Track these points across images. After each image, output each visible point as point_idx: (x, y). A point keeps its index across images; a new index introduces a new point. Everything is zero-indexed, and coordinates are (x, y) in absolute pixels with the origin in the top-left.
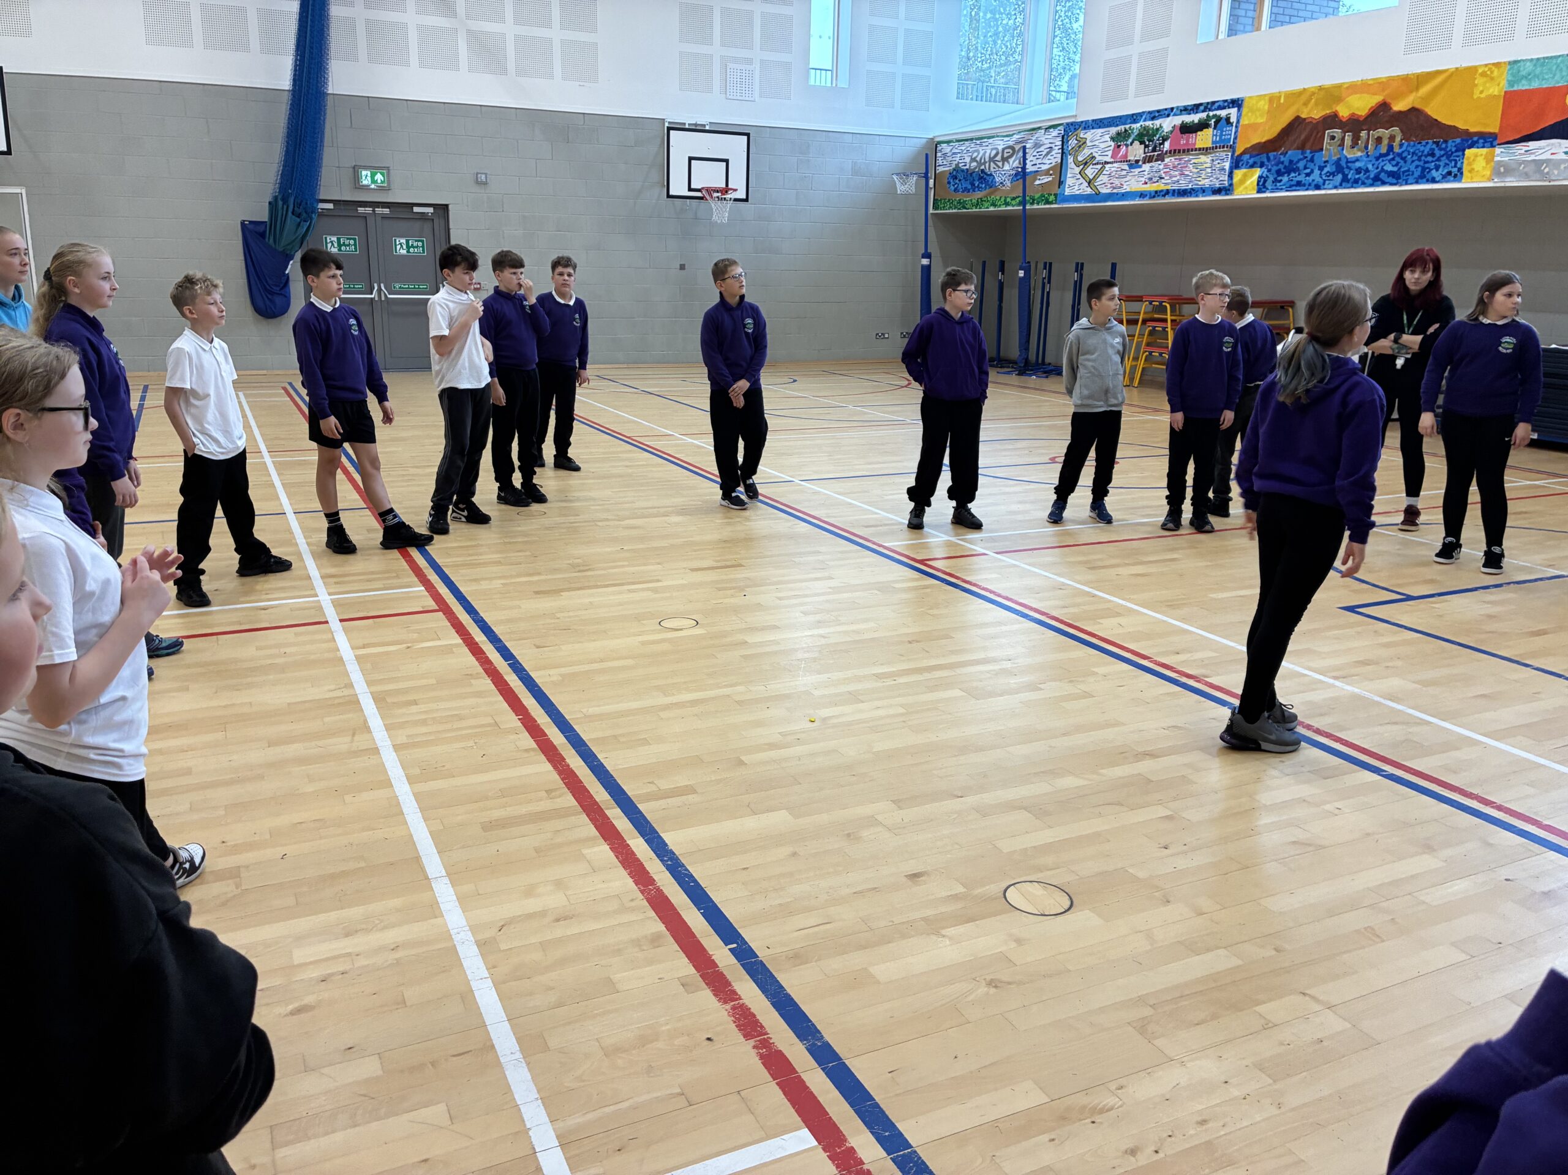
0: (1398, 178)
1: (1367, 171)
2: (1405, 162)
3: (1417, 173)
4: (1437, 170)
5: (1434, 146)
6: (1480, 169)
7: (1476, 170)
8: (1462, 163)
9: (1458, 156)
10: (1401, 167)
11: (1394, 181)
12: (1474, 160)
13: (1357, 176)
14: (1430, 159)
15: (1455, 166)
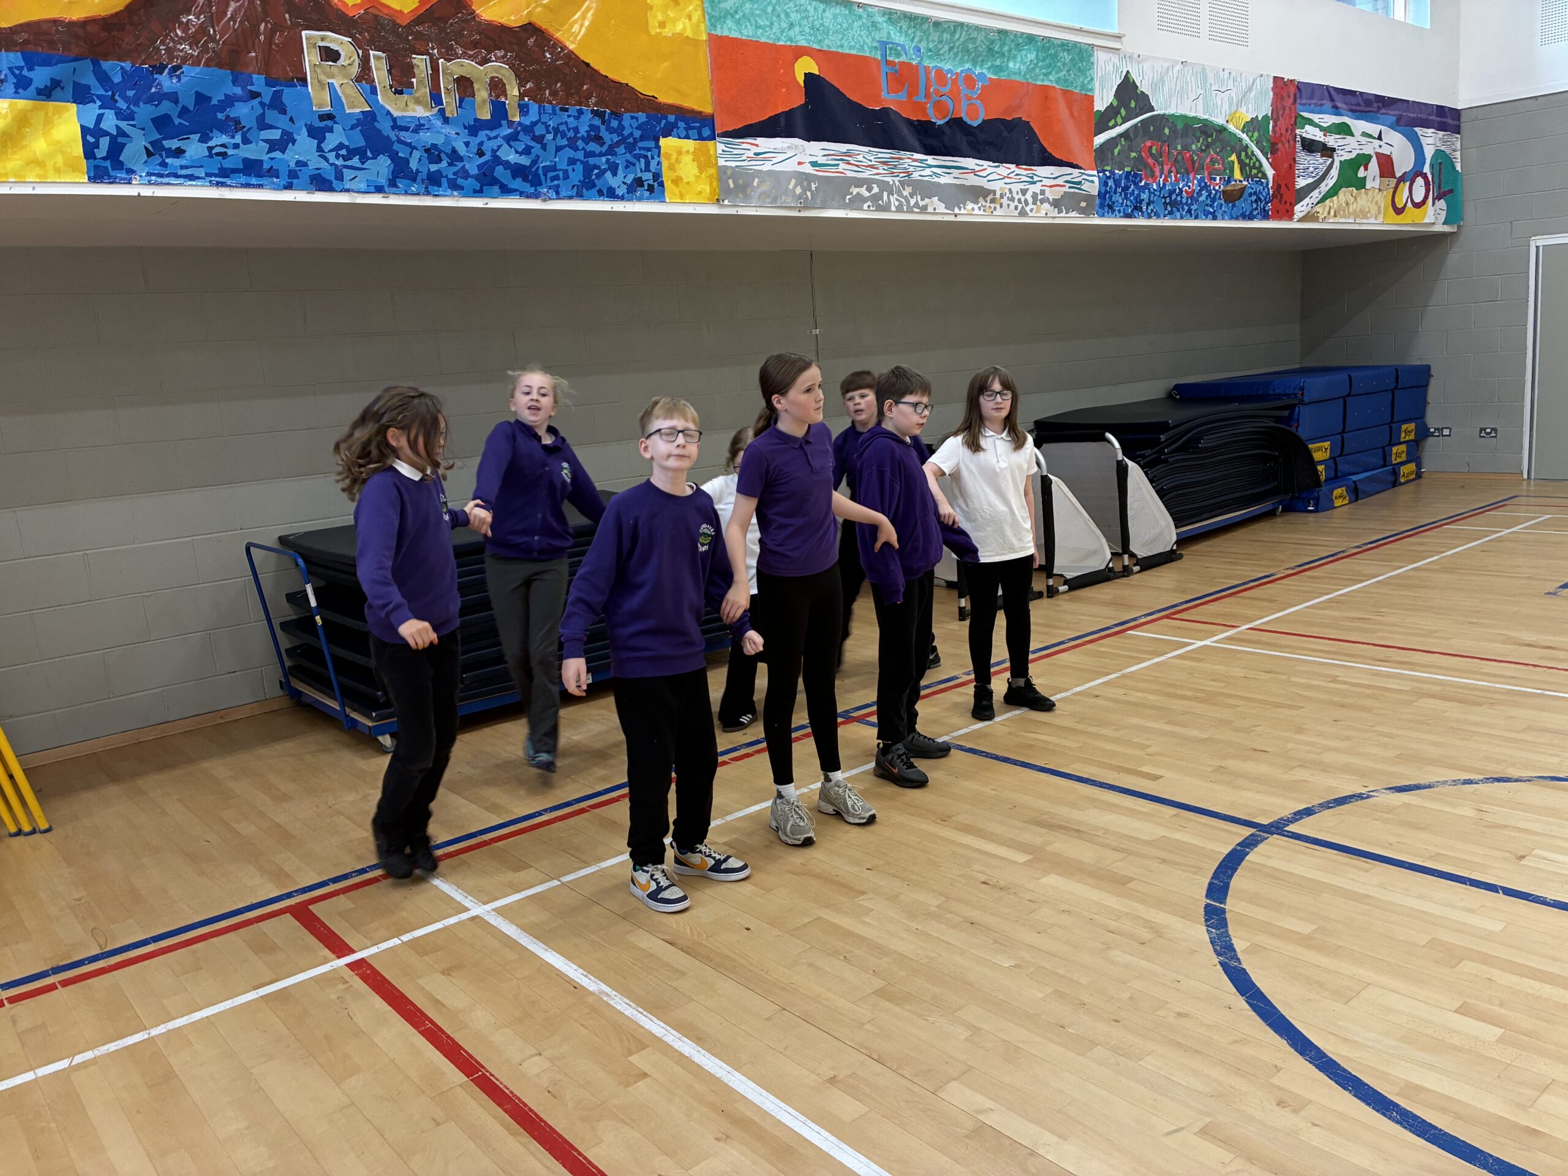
0: (536, 182)
1: (455, 157)
2: (544, 147)
3: (577, 175)
4: (615, 174)
5: (597, 122)
6: (692, 179)
7: (685, 180)
8: (659, 163)
9: (649, 149)
10: (538, 157)
11: (527, 188)
12: (678, 161)
13: (434, 168)
14: (593, 147)
15: (647, 169)
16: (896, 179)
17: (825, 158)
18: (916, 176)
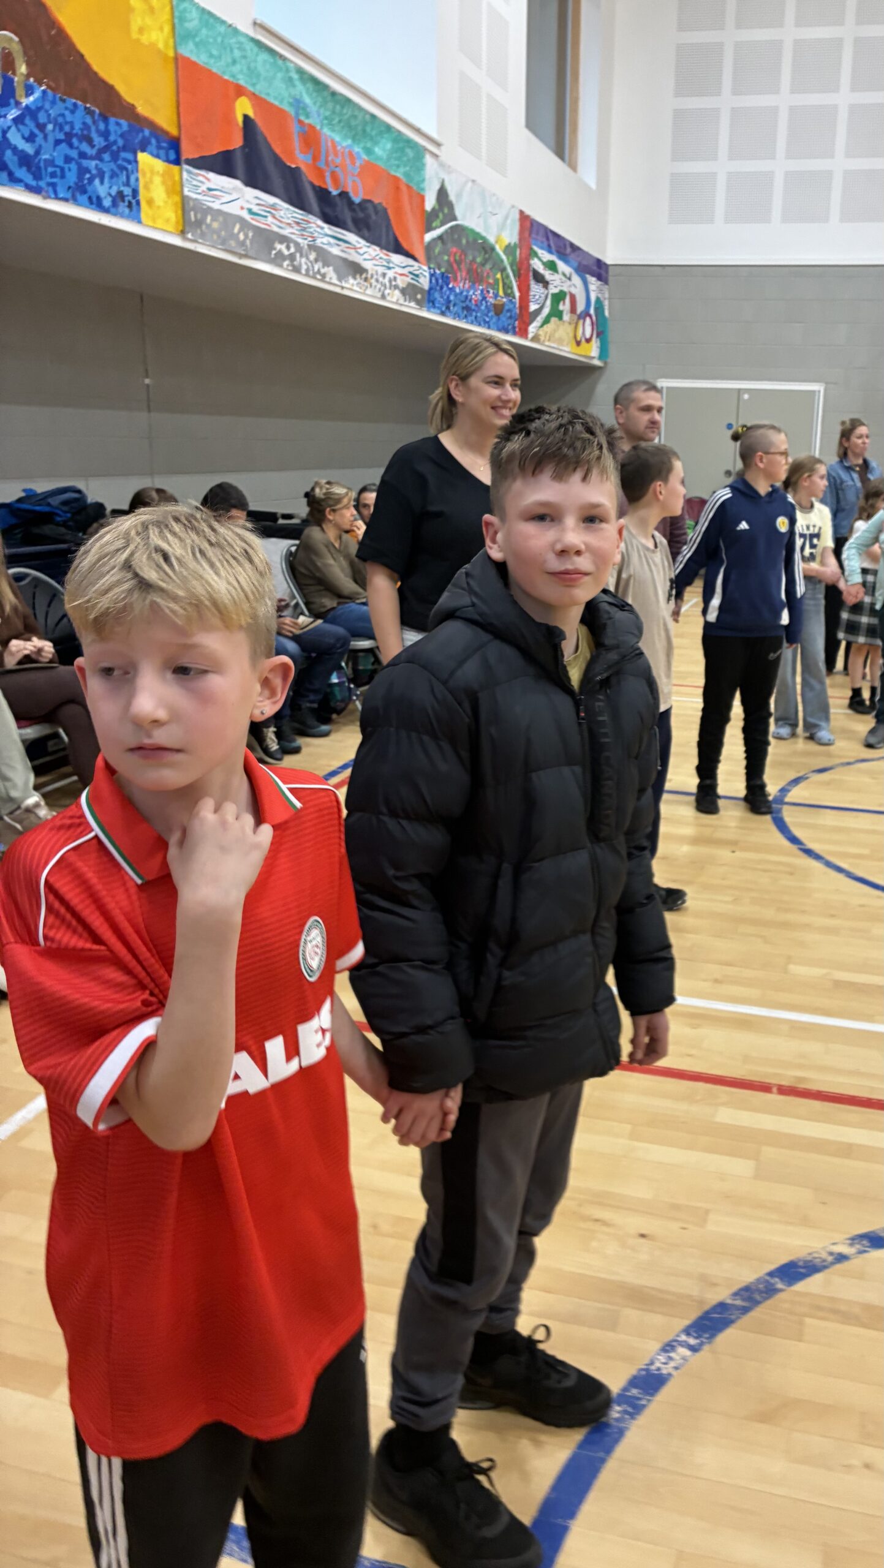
0: (37, 177)
2: (45, 137)
3: (72, 175)
4: (102, 182)
5: (89, 120)
6: (161, 204)
7: (157, 203)
8: (137, 180)
9: (129, 162)
10: (40, 146)
11: (29, 179)
12: (151, 181)
14: (85, 147)
15: (127, 184)
16: (306, 242)
17: (258, 207)
18: (318, 242)
